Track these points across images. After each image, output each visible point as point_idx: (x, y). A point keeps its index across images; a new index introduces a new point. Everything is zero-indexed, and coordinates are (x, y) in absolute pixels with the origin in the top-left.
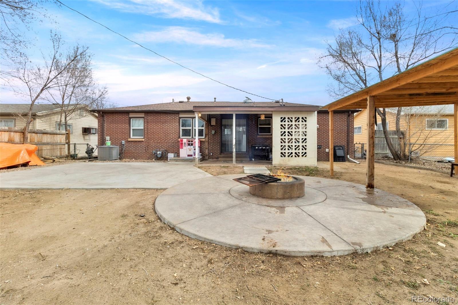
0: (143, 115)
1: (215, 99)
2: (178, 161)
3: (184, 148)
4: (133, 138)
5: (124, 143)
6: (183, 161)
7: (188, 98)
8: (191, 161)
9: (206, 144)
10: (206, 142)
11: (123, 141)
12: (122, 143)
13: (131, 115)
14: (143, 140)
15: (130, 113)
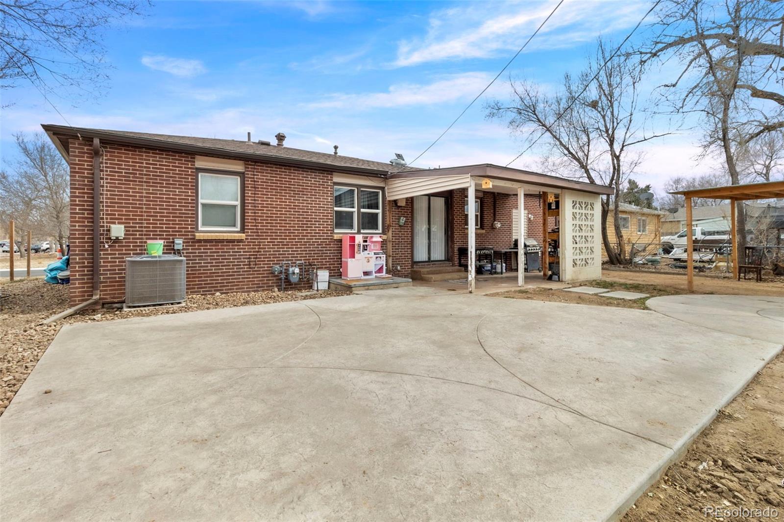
0: (239, 167)
1: (336, 148)
2: (370, 288)
3: (356, 255)
4: (205, 231)
5: (180, 247)
6: (381, 287)
7: (281, 138)
8: (396, 285)
9: (388, 247)
10: (388, 243)
11: (177, 241)
12: (176, 247)
13: (200, 163)
14: (243, 236)
15: (197, 157)
